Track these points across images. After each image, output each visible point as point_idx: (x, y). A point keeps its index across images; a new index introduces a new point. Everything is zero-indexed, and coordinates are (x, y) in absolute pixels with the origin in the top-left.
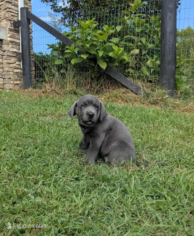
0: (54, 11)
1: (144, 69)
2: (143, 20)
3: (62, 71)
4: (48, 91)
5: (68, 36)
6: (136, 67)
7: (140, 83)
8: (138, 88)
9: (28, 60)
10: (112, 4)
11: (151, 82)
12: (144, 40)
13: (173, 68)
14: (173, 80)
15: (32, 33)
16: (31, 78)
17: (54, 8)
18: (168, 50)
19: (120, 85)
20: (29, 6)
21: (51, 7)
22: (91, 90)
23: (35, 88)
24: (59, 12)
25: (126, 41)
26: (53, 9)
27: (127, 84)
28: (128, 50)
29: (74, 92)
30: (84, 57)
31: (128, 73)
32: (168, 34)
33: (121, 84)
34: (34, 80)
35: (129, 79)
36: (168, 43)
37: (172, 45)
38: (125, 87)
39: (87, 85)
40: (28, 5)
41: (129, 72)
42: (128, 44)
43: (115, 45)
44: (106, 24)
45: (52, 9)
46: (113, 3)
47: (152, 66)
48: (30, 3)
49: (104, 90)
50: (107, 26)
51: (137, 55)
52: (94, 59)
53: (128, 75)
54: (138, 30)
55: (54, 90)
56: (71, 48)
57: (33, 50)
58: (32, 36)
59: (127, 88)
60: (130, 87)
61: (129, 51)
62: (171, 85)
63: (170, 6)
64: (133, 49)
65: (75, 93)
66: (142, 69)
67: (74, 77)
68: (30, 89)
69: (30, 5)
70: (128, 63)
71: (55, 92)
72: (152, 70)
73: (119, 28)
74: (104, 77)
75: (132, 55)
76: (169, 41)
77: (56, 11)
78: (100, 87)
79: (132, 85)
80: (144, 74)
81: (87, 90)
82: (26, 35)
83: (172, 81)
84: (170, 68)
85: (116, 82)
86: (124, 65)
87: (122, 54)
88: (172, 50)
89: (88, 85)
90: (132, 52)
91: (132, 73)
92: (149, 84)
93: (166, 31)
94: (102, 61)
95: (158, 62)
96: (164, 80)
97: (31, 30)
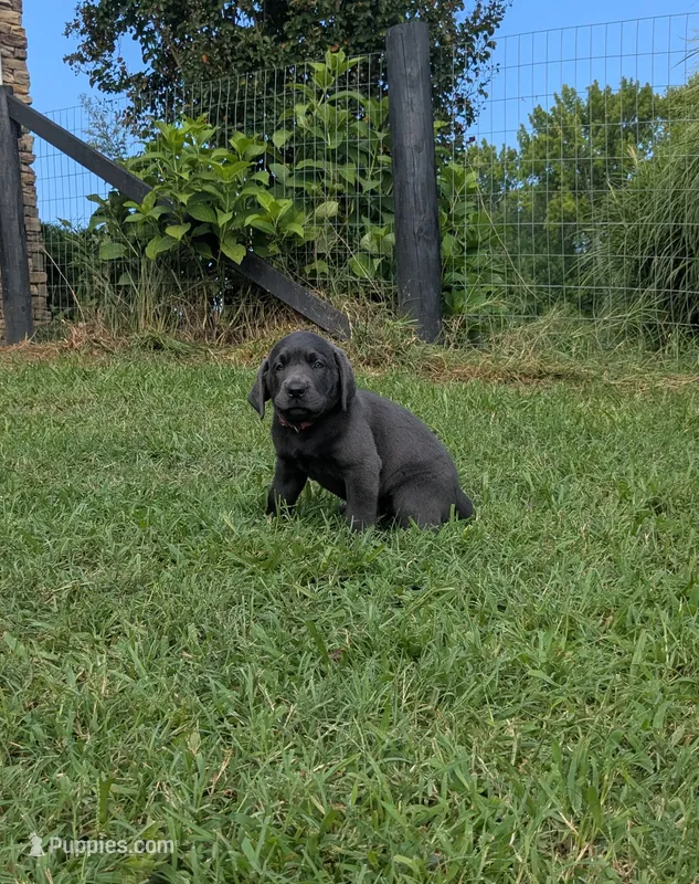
0: (99, 88)
1: (356, 260)
2: (344, 111)
3: (122, 282)
4: (76, 345)
5: (138, 168)
6: (333, 255)
7: (347, 306)
8: (343, 320)
9: (18, 250)
10: (274, 59)
11: (375, 298)
12: (349, 172)
13: (429, 253)
14: (432, 290)
15: (32, 162)
16: (28, 308)
17: (99, 80)
18: (412, 200)
19: (291, 313)
20: (21, 76)
21: (89, 77)
22: (211, 334)
23: (44, 337)
24: (118, 90)
25: (300, 176)
26: (97, 84)
27: (309, 309)
28: (306, 202)
29: (155, 343)
30: (177, 232)
31: (311, 275)
32: (408, 152)
33: (297, 313)
34: (44, 315)
35: (314, 295)
36: (411, 180)
37: (422, 184)
38: (305, 319)
39: (198, 318)
40: (16, 73)
41: (314, 273)
42: (304, 185)
43: (263, 190)
44: (240, 129)
45: (92, 83)
46: (276, 56)
47: (375, 250)
48: (25, 68)
49: (249, 331)
50: (241, 136)
51: (332, 219)
52: (209, 238)
53: (313, 282)
54: (332, 143)
55: (95, 341)
56: (143, 206)
57: (40, 216)
58: (33, 173)
59: (309, 322)
60: (317, 318)
61: (311, 206)
62: (427, 306)
63: (409, 70)
64: (322, 201)
65: (158, 347)
66: (349, 261)
67: (159, 296)
68: (27, 342)
69: (22, 72)
70: (311, 245)
71: (97, 348)
72: (377, 262)
73: (280, 139)
74: (245, 292)
75: (320, 221)
76: (414, 175)
77: (106, 87)
78: (238, 325)
79: (321, 310)
80: (356, 277)
81: (199, 336)
82: (10, 171)
83: (431, 293)
84: (420, 253)
85: (282, 307)
86: (300, 252)
87: (290, 218)
88: (424, 199)
89: (202, 318)
90: (319, 210)
91: (323, 274)
92: (371, 305)
93: (401, 145)
94: (233, 241)
95: (391, 238)
96: (408, 290)
97: (30, 152)
